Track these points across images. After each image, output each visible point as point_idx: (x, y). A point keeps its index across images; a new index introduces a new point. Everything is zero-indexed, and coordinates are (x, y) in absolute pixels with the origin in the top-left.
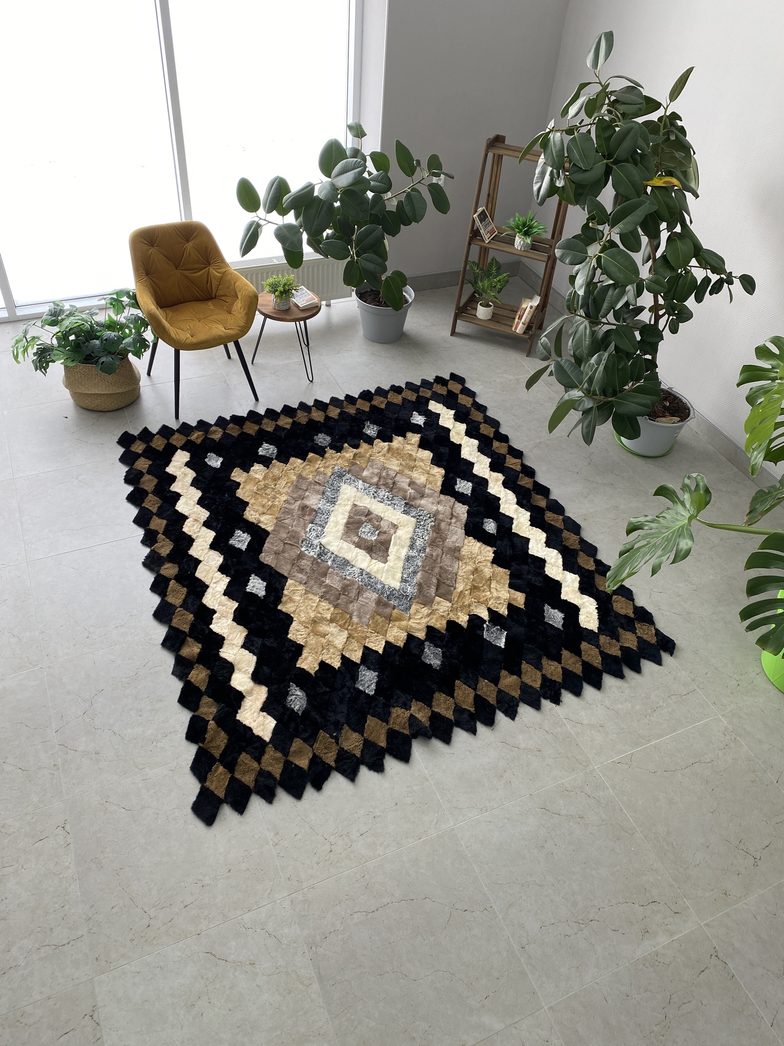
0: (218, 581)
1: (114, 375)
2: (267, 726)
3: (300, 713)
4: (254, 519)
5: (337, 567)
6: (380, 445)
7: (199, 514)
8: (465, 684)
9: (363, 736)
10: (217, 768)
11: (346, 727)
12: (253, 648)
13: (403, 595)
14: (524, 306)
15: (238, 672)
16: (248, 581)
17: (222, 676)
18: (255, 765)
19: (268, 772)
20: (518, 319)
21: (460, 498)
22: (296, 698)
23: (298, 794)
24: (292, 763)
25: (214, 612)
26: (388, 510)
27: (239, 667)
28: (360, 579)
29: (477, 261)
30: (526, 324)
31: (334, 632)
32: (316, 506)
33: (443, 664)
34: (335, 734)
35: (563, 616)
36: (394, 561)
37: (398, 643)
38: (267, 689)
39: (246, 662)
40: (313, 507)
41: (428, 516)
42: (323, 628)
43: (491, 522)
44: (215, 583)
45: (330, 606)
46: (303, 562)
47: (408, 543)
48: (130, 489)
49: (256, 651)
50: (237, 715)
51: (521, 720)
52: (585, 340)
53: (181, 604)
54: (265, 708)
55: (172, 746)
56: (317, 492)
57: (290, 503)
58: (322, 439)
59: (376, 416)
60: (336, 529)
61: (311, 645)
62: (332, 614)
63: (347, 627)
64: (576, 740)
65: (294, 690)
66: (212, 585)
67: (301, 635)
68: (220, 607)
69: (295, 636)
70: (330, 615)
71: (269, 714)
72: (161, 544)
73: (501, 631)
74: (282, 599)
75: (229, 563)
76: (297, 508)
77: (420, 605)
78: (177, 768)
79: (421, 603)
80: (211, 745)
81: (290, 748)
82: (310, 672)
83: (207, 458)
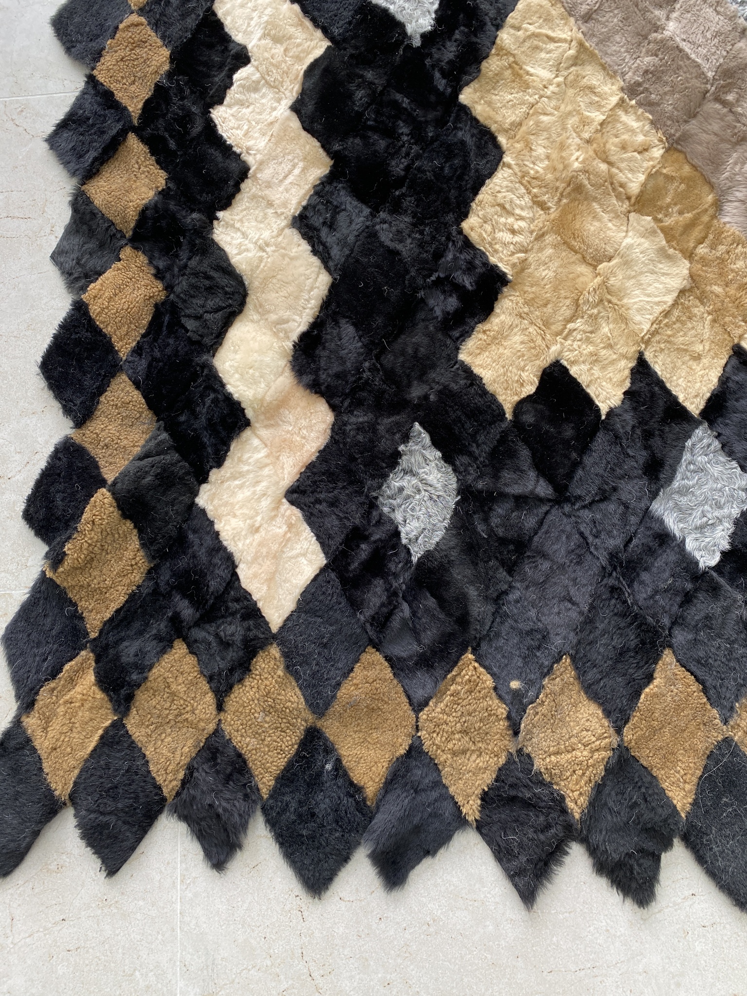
2: (290, 566)
3: (417, 554)
11: (565, 671)
12: (330, 240)
15: (256, 317)
17: (198, 318)
18: (205, 707)
19: (239, 752)
22: (420, 491)
24: (328, 747)
25: (242, 58)
27: (261, 299)
31: (636, 253)
34: (515, 684)
38: (331, 417)
39: (291, 289)
45: (654, 137)
49: (335, 252)
50: (204, 488)
54: (303, 492)
61: (537, 284)
62: (650, 176)
63: (692, 245)
65: (421, 460)
67: (513, 232)
68: (267, 42)
69: (488, 228)
70: (642, 178)
71: (310, 519)
74: (484, 64)
80: (83, 580)
81: (339, 685)
82: (501, 398)
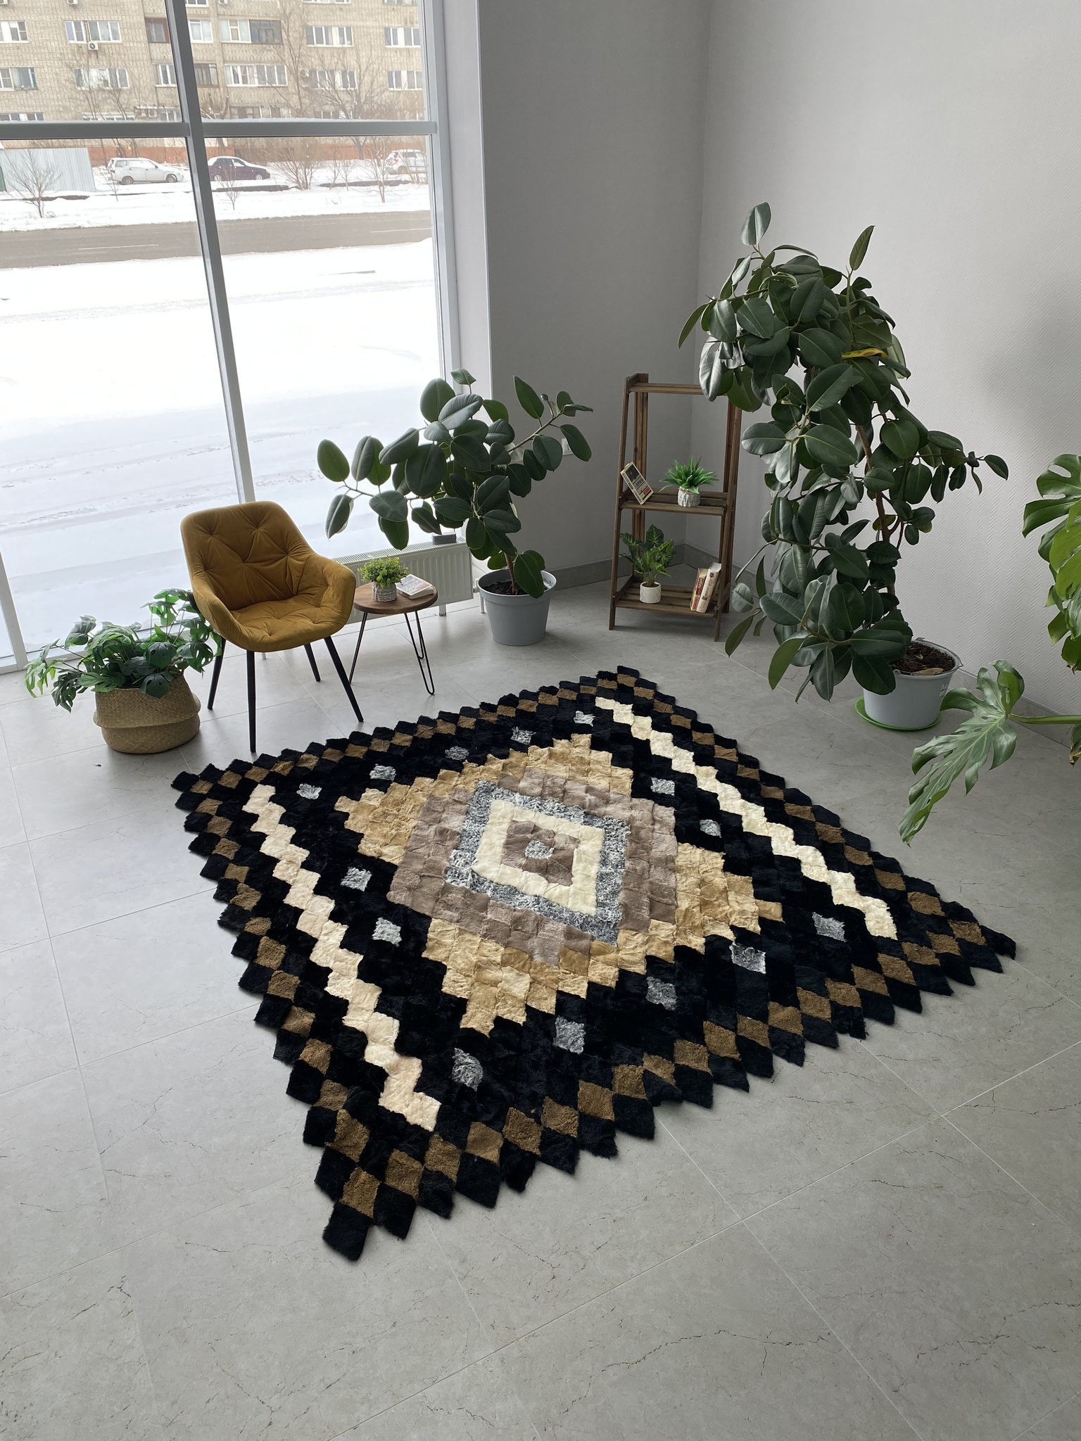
0: (331, 932)
1: (165, 700)
2: (428, 1110)
3: (475, 1088)
4: (373, 852)
5: (501, 897)
6: (535, 751)
7: (295, 855)
8: (718, 1025)
9: (576, 1109)
10: (358, 1175)
11: (548, 1100)
12: (393, 1011)
13: (603, 922)
14: (701, 576)
15: (373, 1044)
16: (374, 927)
17: (349, 1052)
18: (416, 1165)
19: (437, 1172)
20: (697, 593)
21: (661, 799)
22: (466, 1068)
23: (489, 1202)
24: (473, 1156)
25: (329, 970)
26: (563, 822)
27: (374, 1036)
28: (536, 909)
29: (631, 533)
30: (709, 599)
31: (509, 978)
32: (459, 828)
33: (680, 1004)
34: (533, 1111)
35: (843, 926)
36: (582, 881)
37: (607, 983)
38: (420, 1061)
39: (384, 1030)
40: (454, 830)
41: (620, 824)
42: (492, 974)
43: (711, 823)
44: (326, 935)
45: (498, 946)
46: (452, 896)
47: (598, 858)
48: (193, 837)
49: (396, 1013)
50: (380, 1100)
51: (812, 1065)
52: (797, 567)
53: (279, 965)
54: (421, 1087)
55: (283, 1155)
56: (459, 812)
57: (421, 829)
58: (456, 753)
59: (525, 720)
60: (493, 851)
61: (478, 998)
62: (502, 955)
63: (527, 970)
64: (902, 1082)
65: (462, 1058)
66: (321, 938)
67: (462, 986)
68: (338, 963)
69: (452, 988)
70: (500, 957)
71: (428, 1094)
72: (243, 896)
73: (757, 952)
74: (426, 944)
75: (345, 907)
76: (433, 833)
77: (630, 931)
78: (294, 1183)
79: (631, 930)
80: (345, 1143)
81: (467, 1137)
82: (483, 1032)
83: (299, 789)
